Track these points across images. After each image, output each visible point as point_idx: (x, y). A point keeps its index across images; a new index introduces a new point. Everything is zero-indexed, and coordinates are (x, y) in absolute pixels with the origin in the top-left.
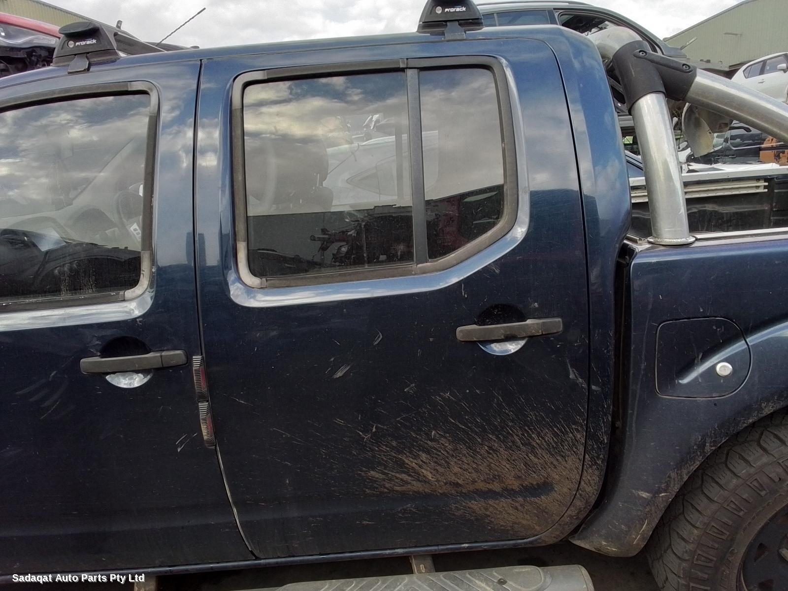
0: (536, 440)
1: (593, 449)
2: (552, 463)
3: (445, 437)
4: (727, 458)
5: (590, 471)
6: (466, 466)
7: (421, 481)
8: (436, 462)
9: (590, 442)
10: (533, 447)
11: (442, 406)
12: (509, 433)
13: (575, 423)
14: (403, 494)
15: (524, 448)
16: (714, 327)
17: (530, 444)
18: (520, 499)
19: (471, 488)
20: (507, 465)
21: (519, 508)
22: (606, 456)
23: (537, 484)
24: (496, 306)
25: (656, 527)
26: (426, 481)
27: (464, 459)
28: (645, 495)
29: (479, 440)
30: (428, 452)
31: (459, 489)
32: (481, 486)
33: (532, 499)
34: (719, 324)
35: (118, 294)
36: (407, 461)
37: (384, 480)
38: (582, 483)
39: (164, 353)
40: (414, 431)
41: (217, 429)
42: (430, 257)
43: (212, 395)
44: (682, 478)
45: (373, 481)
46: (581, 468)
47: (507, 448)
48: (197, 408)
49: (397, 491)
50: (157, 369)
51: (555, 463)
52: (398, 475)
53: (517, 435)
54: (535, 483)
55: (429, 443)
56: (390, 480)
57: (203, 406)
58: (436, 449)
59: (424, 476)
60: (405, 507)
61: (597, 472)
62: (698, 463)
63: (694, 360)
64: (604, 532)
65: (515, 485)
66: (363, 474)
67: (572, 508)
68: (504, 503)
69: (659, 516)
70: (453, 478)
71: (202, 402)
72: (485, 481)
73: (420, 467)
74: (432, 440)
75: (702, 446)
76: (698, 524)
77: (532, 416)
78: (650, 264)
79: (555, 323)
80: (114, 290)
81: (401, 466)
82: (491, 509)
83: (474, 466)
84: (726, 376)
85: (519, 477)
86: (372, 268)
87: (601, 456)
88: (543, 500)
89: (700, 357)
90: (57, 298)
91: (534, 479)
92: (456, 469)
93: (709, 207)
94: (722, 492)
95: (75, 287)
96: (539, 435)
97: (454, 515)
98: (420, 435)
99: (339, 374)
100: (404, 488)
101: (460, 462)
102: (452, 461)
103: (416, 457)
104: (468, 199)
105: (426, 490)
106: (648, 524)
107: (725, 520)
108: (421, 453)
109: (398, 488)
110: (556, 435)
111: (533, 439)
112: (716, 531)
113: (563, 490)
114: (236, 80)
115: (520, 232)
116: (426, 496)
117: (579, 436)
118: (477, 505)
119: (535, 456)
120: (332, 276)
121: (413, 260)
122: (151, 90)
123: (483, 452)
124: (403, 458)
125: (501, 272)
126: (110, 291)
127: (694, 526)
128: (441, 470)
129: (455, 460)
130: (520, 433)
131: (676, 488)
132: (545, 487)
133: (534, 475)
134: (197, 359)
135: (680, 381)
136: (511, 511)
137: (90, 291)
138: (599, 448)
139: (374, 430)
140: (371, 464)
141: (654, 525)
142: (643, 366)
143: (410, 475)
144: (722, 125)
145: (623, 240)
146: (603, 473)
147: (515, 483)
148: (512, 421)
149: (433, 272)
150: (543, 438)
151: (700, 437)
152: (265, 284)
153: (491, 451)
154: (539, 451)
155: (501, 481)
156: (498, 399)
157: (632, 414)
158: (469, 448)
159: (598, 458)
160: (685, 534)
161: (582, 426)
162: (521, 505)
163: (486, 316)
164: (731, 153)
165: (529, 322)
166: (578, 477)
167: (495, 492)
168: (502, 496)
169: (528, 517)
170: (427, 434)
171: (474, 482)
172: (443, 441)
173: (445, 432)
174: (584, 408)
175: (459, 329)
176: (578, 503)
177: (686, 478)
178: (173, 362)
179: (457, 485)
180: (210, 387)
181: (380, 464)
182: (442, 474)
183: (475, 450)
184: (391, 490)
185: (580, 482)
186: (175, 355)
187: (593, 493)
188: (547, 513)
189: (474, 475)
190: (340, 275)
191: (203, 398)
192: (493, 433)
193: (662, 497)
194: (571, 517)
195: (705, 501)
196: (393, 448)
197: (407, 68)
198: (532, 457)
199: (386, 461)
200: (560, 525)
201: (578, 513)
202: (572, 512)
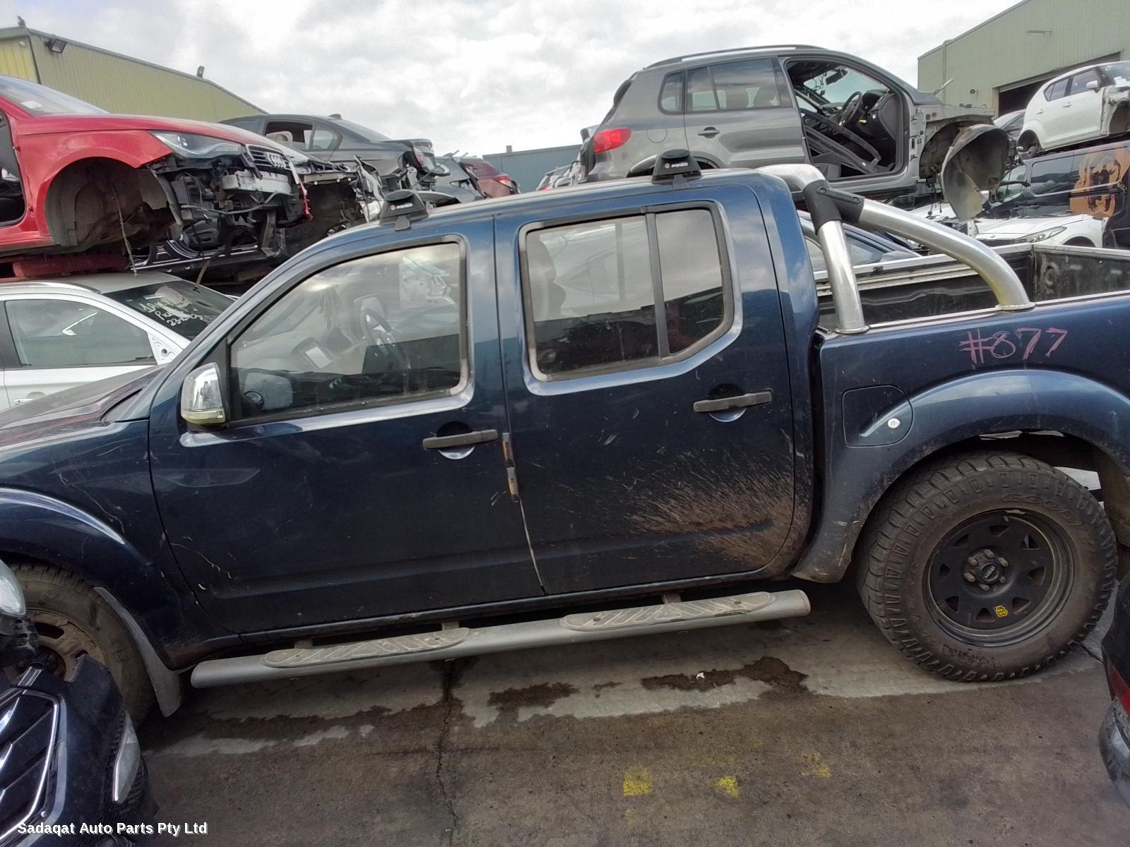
0: (757, 486)
1: (800, 489)
2: (770, 503)
3: (689, 487)
4: (907, 495)
5: (800, 507)
6: (704, 509)
7: (671, 522)
8: (681, 506)
9: (798, 485)
10: (755, 491)
11: (685, 463)
12: (736, 481)
13: (786, 470)
14: (658, 533)
15: (748, 492)
16: (885, 393)
17: (752, 489)
18: (748, 534)
19: (710, 526)
20: (737, 507)
21: (748, 541)
22: (812, 496)
23: (760, 521)
24: (721, 386)
25: (854, 549)
26: (676, 522)
27: (703, 503)
28: (842, 524)
29: (714, 487)
30: (675, 499)
31: (701, 528)
32: (718, 524)
33: (757, 533)
34: (888, 390)
35: (445, 391)
36: (660, 507)
37: (644, 522)
38: (795, 518)
39: (483, 432)
40: (665, 483)
41: (520, 487)
42: (671, 352)
43: (518, 460)
44: (869, 508)
45: (636, 523)
46: (792, 506)
47: (736, 493)
48: (506, 471)
49: (654, 531)
50: (477, 444)
51: (774, 503)
52: (653, 518)
53: (743, 482)
54: (758, 520)
55: (677, 491)
56: (649, 522)
57: (511, 471)
58: (681, 496)
59: (674, 518)
60: (660, 543)
61: (805, 509)
62: (879, 496)
63: (871, 418)
64: (815, 560)
65: (744, 523)
66: (627, 518)
67: (789, 540)
68: (735, 537)
69: (855, 540)
70: (696, 519)
71: (509, 467)
72: (720, 520)
73: (671, 510)
74: (678, 489)
75: (882, 481)
76: (886, 546)
77: (752, 466)
78: (834, 348)
79: (766, 395)
80: (441, 389)
81: (656, 510)
82: (726, 543)
83: (711, 508)
84: (896, 428)
85: (746, 516)
86: (629, 362)
87: (807, 496)
88: (766, 534)
89: (876, 415)
90: (401, 397)
91: (757, 516)
92: (698, 511)
93: (938, 291)
94: (902, 519)
95: (414, 388)
96: (759, 481)
97: (697, 549)
98: (670, 486)
99: (608, 442)
100: (659, 528)
101: (700, 506)
102: (695, 505)
103: (667, 503)
104: (689, 302)
105: (676, 530)
106: (847, 548)
107: (906, 540)
108: (670, 500)
109: (653, 528)
110: (771, 480)
111: (755, 485)
112: (899, 549)
113: (780, 524)
114: (521, 230)
115: (736, 329)
116: (676, 535)
117: (789, 481)
118: (715, 540)
119: (757, 498)
120: (600, 370)
121: (658, 355)
122: (460, 241)
123: (717, 496)
124: (657, 504)
125: (723, 361)
126: (439, 389)
127: (883, 548)
128: (686, 512)
129: (697, 504)
130: (744, 480)
131: (865, 516)
132: (766, 523)
133: (757, 513)
134: (506, 436)
135: (862, 435)
136: (742, 544)
137: (424, 391)
138: (805, 490)
139: (635, 483)
140: (633, 510)
141: (852, 547)
142: (834, 425)
143: (663, 518)
144: (992, 180)
145: (815, 330)
146: (811, 510)
147: (743, 520)
148: (738, 471)
149: (673, 363)
150: (763, 484)
151: (879, 475)
152: (551, 379)
153: (724, 496)
154: (760, 494)
155: (732, 520)
156: (727, 455)
157: (829, 462)
158: (706, 494)
159: (805, 497)
160: (877, 556)
161: (790, 472)
162: (749, 539)
163: (714, 393)
164: (1032, 201)
165: (746, 395)
166: (791, 513)
167: (728, 529)
168: (733, 532)
169: (754, 548)
170: (674, 485)
171: (712, 521)
172: (686, 489)
173: (688, 483)
174: (791, 458)
175: (695, 403)
176: (794, 536)
177: (871, 508)
178: (490, 438)
179: (699, 524)
180: (516, 456)
181: (640, 509)
182: (687, 516)
183: (711, 496)
184: (649, 530)
185: (793, 517)
186: (491, 432)
187: (804, 527)
188: (769, 544)
189: (712, 516)
190: (605, 369)
191: (510, 464)
192: (724, 482)
193: (856, 524)
194: (788, 547)
195: (891, 527)
196: (649, 497)
197: (647, 213)
198: (755, 499)
199: (644, 507)
200: (780, 555)
201: (794, 543)
202: (789, 543)
